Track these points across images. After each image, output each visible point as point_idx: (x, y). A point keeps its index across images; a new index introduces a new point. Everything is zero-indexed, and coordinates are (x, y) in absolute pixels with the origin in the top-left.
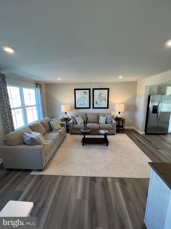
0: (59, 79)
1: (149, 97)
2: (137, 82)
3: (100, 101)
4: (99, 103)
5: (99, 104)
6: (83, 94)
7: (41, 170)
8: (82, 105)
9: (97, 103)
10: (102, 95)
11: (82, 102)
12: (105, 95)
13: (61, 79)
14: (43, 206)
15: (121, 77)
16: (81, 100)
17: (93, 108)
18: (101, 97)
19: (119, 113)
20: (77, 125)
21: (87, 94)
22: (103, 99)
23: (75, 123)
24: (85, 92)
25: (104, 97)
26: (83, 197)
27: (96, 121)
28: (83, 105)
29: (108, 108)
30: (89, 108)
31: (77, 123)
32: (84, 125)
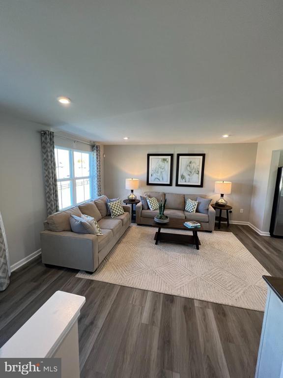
0: (126, 138)
1: (280, 170)
2: (257, 143)
3: (189, 175)
4: (187, 177)
5: (187, 180)
6: (161, 163)
7: (91, 273)
8: (159, 180)
9: (183, 177)
10: (192, 165)
11: (159, 174)
12: (198, 164)
13: (129, 138)
14: (92, 323)
15: (226, 136)
16: (158, 172)
17: (177, 185)
18: (190, 168)
19: (222, 195)
20: (148, 211)
21: (167, 162)
22: (193, 171)
23: (146, 208)
24: (164, 160)
25: (195, 167)
26: (152, 322)
27: (181, 207)
28: (161, 179)
29: (201, 186)
30: (170, 185)
31: (149, 208)
32: (161, 211)
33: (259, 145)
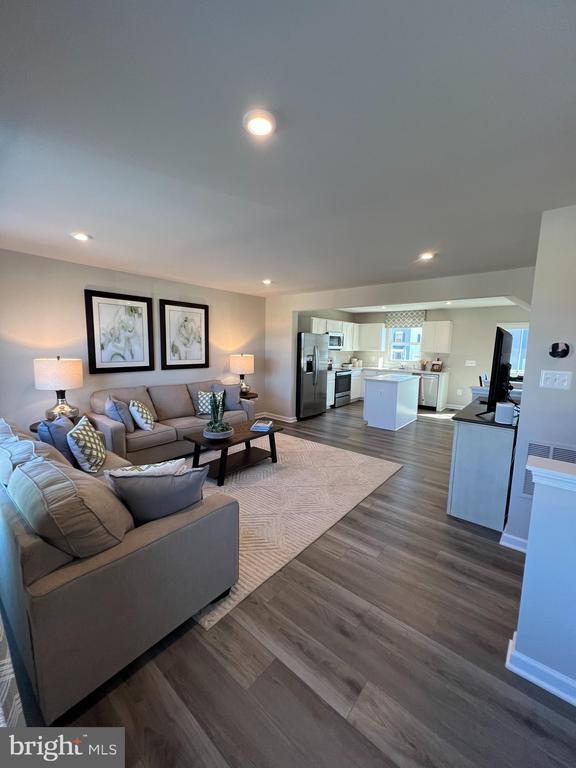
0: (81, 237)
1: (299, 335)
2: (264, 298)
3: (185, 345)
4: (182, 349)
5: (183, 355)
6: (124, 317)
8: (123, 357)
9: (175, 350)
10: (190, 325)
11: (122, 345)
13: (90, 237)
15: (267, 282)
16: (118, 339)
18: (187, 332)
19: (242, 377)
21: (140, 315)
22: (192, 336)
24: (133, 310)
25: (194, 330)
28: (127, 355)
29: (206, 365)
30: (151, 368)
31: (137, 427)
33: (267, 300)
